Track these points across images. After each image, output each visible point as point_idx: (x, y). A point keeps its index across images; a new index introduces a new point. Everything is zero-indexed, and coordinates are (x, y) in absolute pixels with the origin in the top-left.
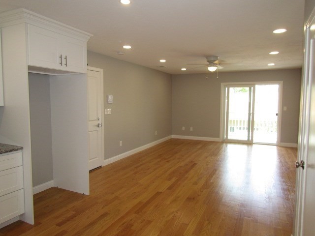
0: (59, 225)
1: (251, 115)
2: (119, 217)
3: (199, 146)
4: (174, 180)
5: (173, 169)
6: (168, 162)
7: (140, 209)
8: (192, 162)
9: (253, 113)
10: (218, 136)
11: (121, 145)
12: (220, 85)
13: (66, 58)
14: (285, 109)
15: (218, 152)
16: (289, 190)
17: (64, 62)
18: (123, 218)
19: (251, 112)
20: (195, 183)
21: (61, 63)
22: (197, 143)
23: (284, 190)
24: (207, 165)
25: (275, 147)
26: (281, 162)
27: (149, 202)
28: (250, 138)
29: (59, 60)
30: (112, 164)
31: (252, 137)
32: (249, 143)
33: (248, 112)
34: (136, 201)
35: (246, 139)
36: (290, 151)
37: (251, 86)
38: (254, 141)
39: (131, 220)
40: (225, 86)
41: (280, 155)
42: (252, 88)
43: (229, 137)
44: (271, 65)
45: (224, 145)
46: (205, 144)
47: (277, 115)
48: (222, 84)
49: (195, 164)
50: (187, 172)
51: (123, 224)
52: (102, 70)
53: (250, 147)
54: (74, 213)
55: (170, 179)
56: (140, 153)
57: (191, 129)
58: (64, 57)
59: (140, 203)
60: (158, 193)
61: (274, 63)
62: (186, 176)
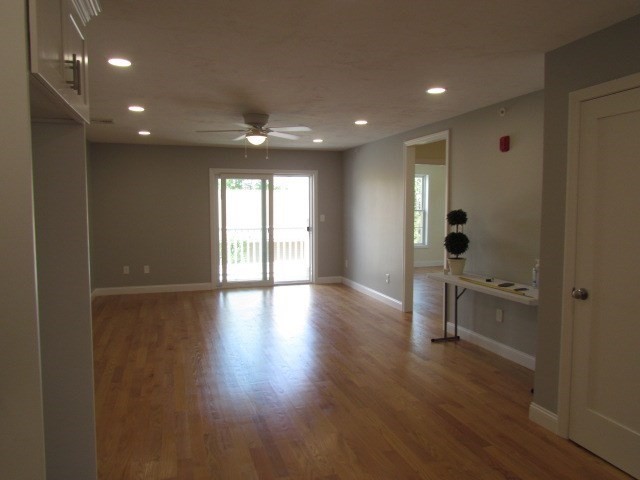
1: (268, 230)
9: (271, 230)
12: (208, 173)
14: (323, 218)
19: (268, 227)
28: (268, 276)
31: (271, 273)
32: (266, 285)
35: (259, 277)
37: (265, 176)
38: (276, 279)
40: (217, 176)
42: (267, 182)
43: (230, 278)
47: (308, 229)
48: (213, 172)
53: (268, 292)
57: (147, 269)
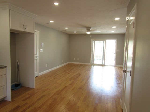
0: (24, 100)
1: (104, 53)
2: (50, 96)
3: (82, 67)
4: (72, 81)
5: (71, 76)
6: (68, 73)
7: (59, 93)
8: (79, 73)
10: (90, 62)
11: (47, 66)
13: (26, 26)
14: (118, 50)
15: (90, 69)
16: (119, 84)
17: (25, 28)
18: (52, 96)
20: (82, 82)
21: (24, 28)
22: (80, 65)
23: (117, 83)
24: (86, 75)
25: (114, 67)
26: (116, 73)
27: (62, 90)
28: (104, 63)
29: (23, 27)
30: (43, 75)
32: (103, 65)
33: (103, 52)
34: (57, 90)
35: (101, 63)
36: (120, 68)
37: (104, 40)
39: (56, 97)
40: (93, 40)
41: (116, 70)
42: (105, 41)
43: (95, 63)
44: (113, 32)
45: (92, 66)
46: (84, 66)
47: (115, 53)
48: (92, 40)
49: (80, 74)
50: (77, 77)
51: (53, 99)
52: (39, 31)
53: (103, 67)
54: (29, 95)
55: (70, 81)
56: (55, 70)
57: (78, 59)
58: (25, 25)
59: (59, 90)
60: (66, 86)
61: (114, 31)
62: (77, 79)
